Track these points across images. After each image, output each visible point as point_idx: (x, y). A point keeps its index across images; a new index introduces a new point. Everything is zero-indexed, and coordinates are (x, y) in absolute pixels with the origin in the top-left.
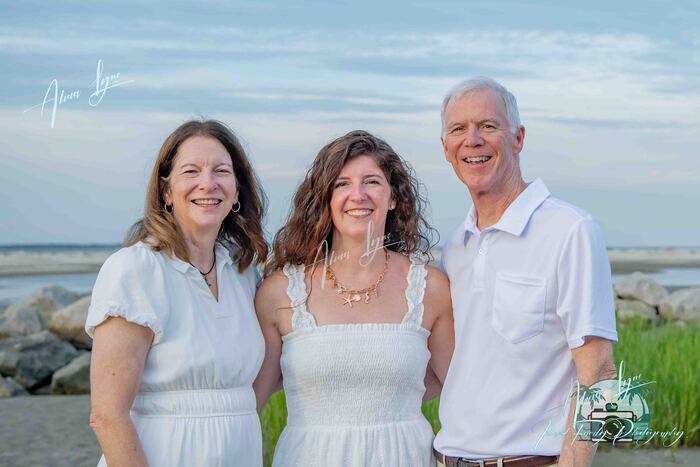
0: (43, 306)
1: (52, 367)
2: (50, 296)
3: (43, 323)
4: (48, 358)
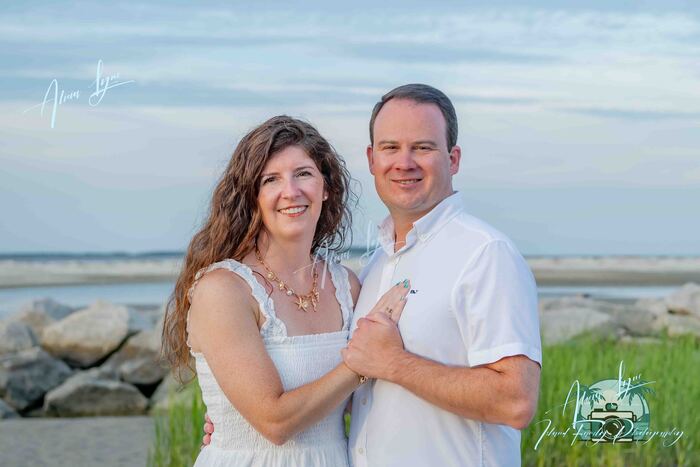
0: (33, 321)
1: (45, 387)
2: (42, 310)
3: (34, 339)
4: (39, 377)
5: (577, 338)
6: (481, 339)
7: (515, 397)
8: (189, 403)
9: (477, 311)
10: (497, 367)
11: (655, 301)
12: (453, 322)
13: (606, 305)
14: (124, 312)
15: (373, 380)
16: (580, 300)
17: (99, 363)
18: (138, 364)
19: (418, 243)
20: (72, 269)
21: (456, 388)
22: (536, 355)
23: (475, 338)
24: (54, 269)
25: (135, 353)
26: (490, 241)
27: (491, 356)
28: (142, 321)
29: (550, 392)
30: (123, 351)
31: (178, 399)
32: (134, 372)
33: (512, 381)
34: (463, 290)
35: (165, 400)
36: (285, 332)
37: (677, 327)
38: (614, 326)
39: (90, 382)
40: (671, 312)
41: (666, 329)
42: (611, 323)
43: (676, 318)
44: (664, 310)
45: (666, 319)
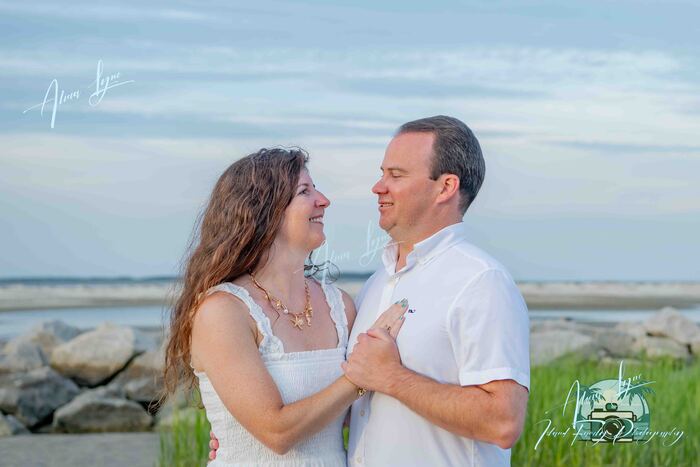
0: (43, 342)
1: (54, 405)
2: (51, 331)
3: (44, 359)
4: (49, 396)
5: (560, 359)
6: (473, 361)
7: (503, 418)
8: (193, 420)
9: (470, 334)
10: (487, 388)
11: (634, 324)
12: (446, 343)
13: (588, 328)
14: (130, 334)
15: (371, 393)
16: (563, 323)
17: (106, 382)
18: (143, 383)
19: (418, 266)
20: (79, 293)
21: (448, 405)
22: (525, 380)
23: (468, 359)
24: (62, 292)
25: (141, 372)
26: (487, 269)
27: (482, 378)
28: (148, 342)
29: (536, 411)
30: (128, 372)
31: (182, 415)
32: (139, 391)
33: (501, 402)
34: (457, 313)
35: (170, 417)
36: (282, 348)
37: (655, 349)
38: (595, 348)
39: (97, 400)
40: (650, 335)
41: (644, 351)
42: (592, 345)
43: (654, 341)
44: (644, 333)
45: (644, 342)
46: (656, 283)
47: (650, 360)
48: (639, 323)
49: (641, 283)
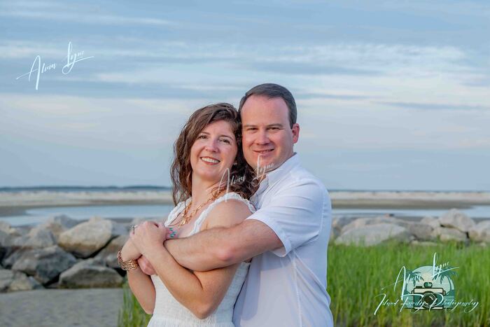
0: (54, 229)
1: (60, 270)
2: (59, 222)
3: (54, 240)
4: (56, 263)
5: (385, 242)
13: (403, 222)
14: (110, 224)
16: (387, 218)
17: (94, 255)
25: (116, 249)
28: (120, 230)
30: (108, 248)
37: (446, 235)
38: (407, 234)
39: (87, 267)
40: (442, 226)
41: (439, 237)
42: (405, 233)
43: (445, 230)
44: (438, 225)
45: (439, 231)
46: (447, 192)
47: (442, 243)
48: (437, 218)
49: (438, 192)
